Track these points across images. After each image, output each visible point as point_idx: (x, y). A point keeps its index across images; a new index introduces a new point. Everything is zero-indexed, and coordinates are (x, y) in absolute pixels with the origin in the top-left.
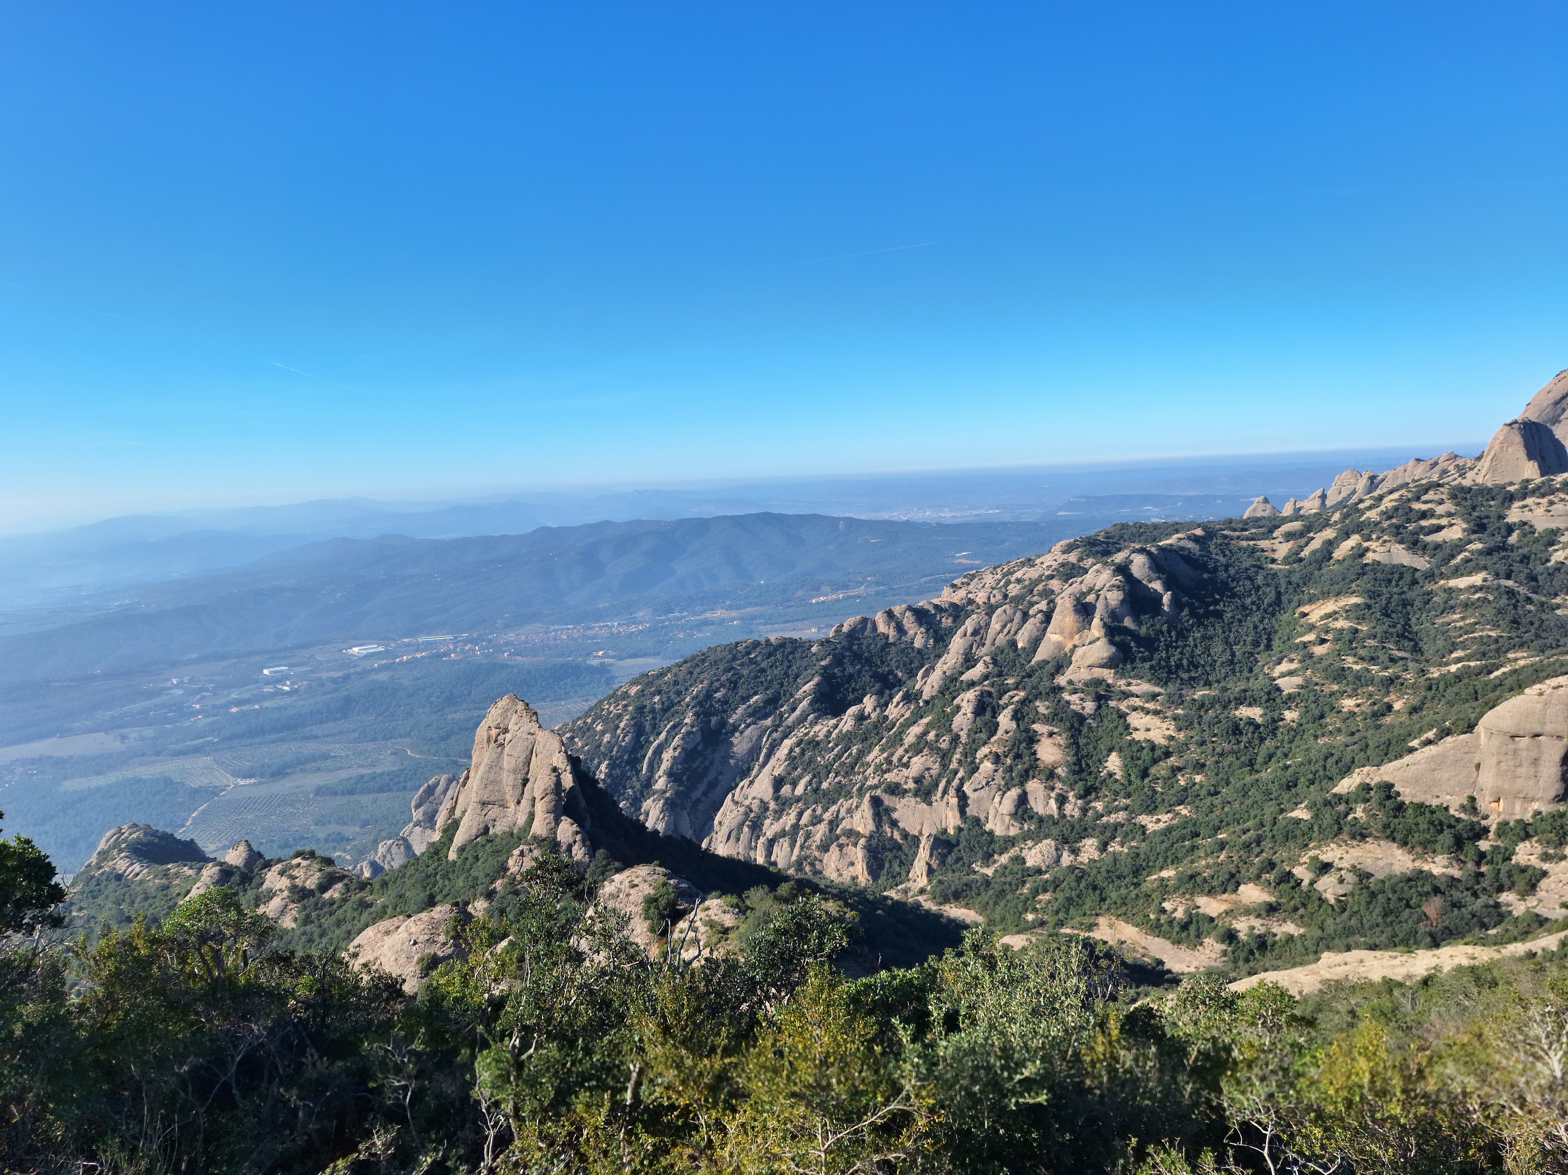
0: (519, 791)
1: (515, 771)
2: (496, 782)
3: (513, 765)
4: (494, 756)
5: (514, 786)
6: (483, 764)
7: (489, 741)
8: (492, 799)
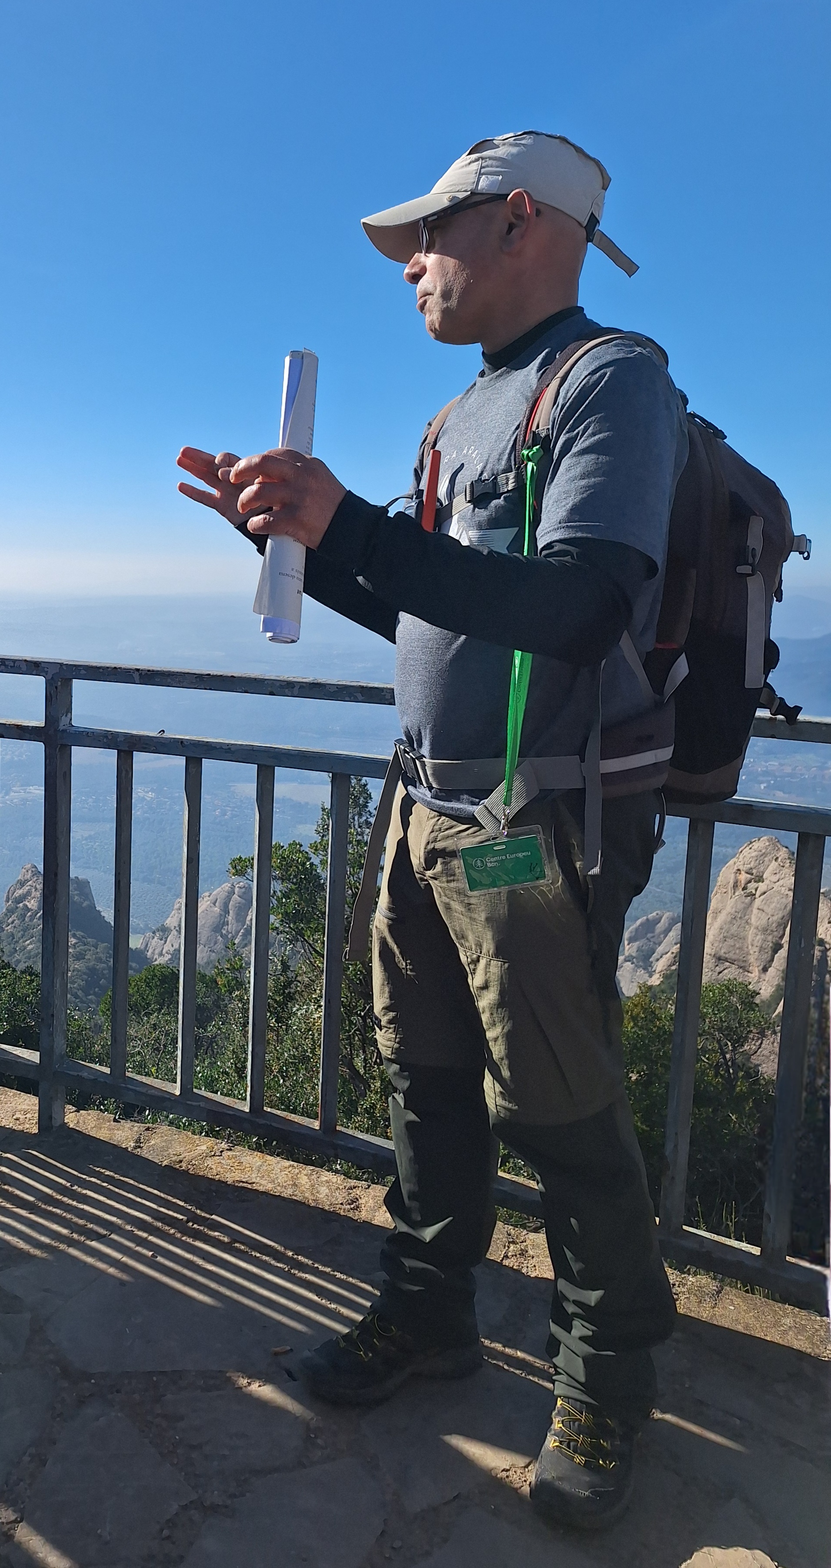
0: (766, 956)
1: (765, 930)
2: (740, 938)
3: (764, 921)
4: (740, 906)
5: (761, 949)
6: (724, 913)
7: (735, 886)
8: (731, 956)
